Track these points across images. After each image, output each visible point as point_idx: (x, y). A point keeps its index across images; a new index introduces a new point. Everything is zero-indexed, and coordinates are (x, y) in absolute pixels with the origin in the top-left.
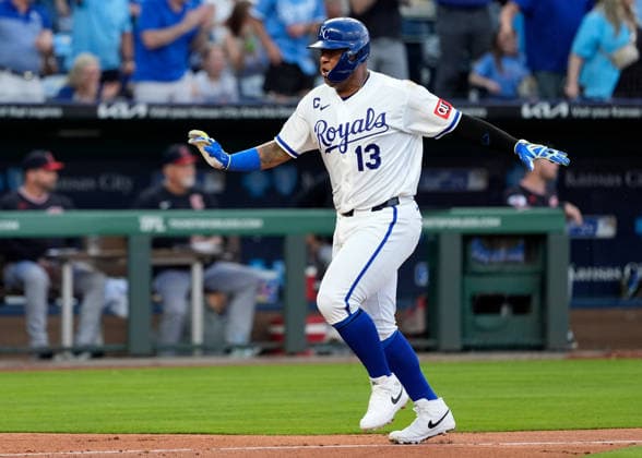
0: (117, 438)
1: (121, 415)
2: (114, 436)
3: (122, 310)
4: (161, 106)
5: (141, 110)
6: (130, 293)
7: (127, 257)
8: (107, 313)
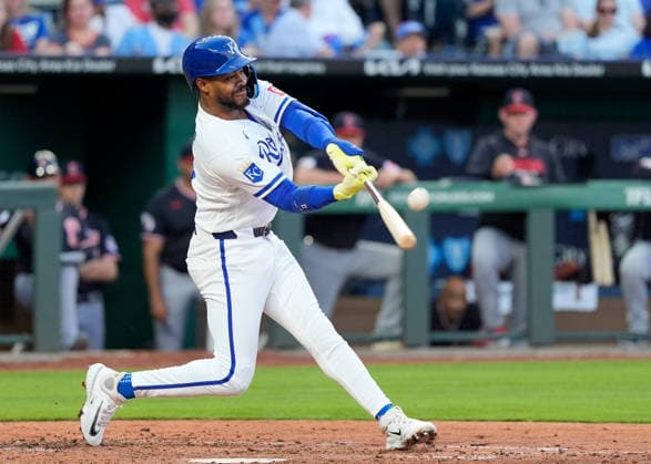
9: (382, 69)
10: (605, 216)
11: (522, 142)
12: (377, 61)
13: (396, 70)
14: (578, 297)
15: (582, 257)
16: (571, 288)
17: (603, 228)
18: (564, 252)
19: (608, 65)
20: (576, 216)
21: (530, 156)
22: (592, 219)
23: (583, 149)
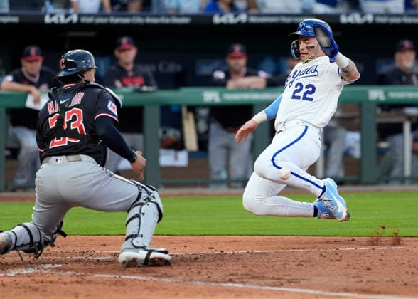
0: (353, 240)
1: (356, 224)
2: (352, 238)
3: (357, 153)
4: (382, 15)
5: (370, 18)
6: (362, 142)
7: (360, 117)
8: (347, 155)
9: (55, 19)
10: (192, 109)
11: (129, 67)
12: (52, 15)
13: (63, 20)
14: (176, 158)
15: (178, 133)
16: (172, 152)
17: (191, 116)
18: (168, 130)
19: (193, 17)
20: (174, 109)
21: (136, 76)
22: (184, 111)
23: (179, 68)
